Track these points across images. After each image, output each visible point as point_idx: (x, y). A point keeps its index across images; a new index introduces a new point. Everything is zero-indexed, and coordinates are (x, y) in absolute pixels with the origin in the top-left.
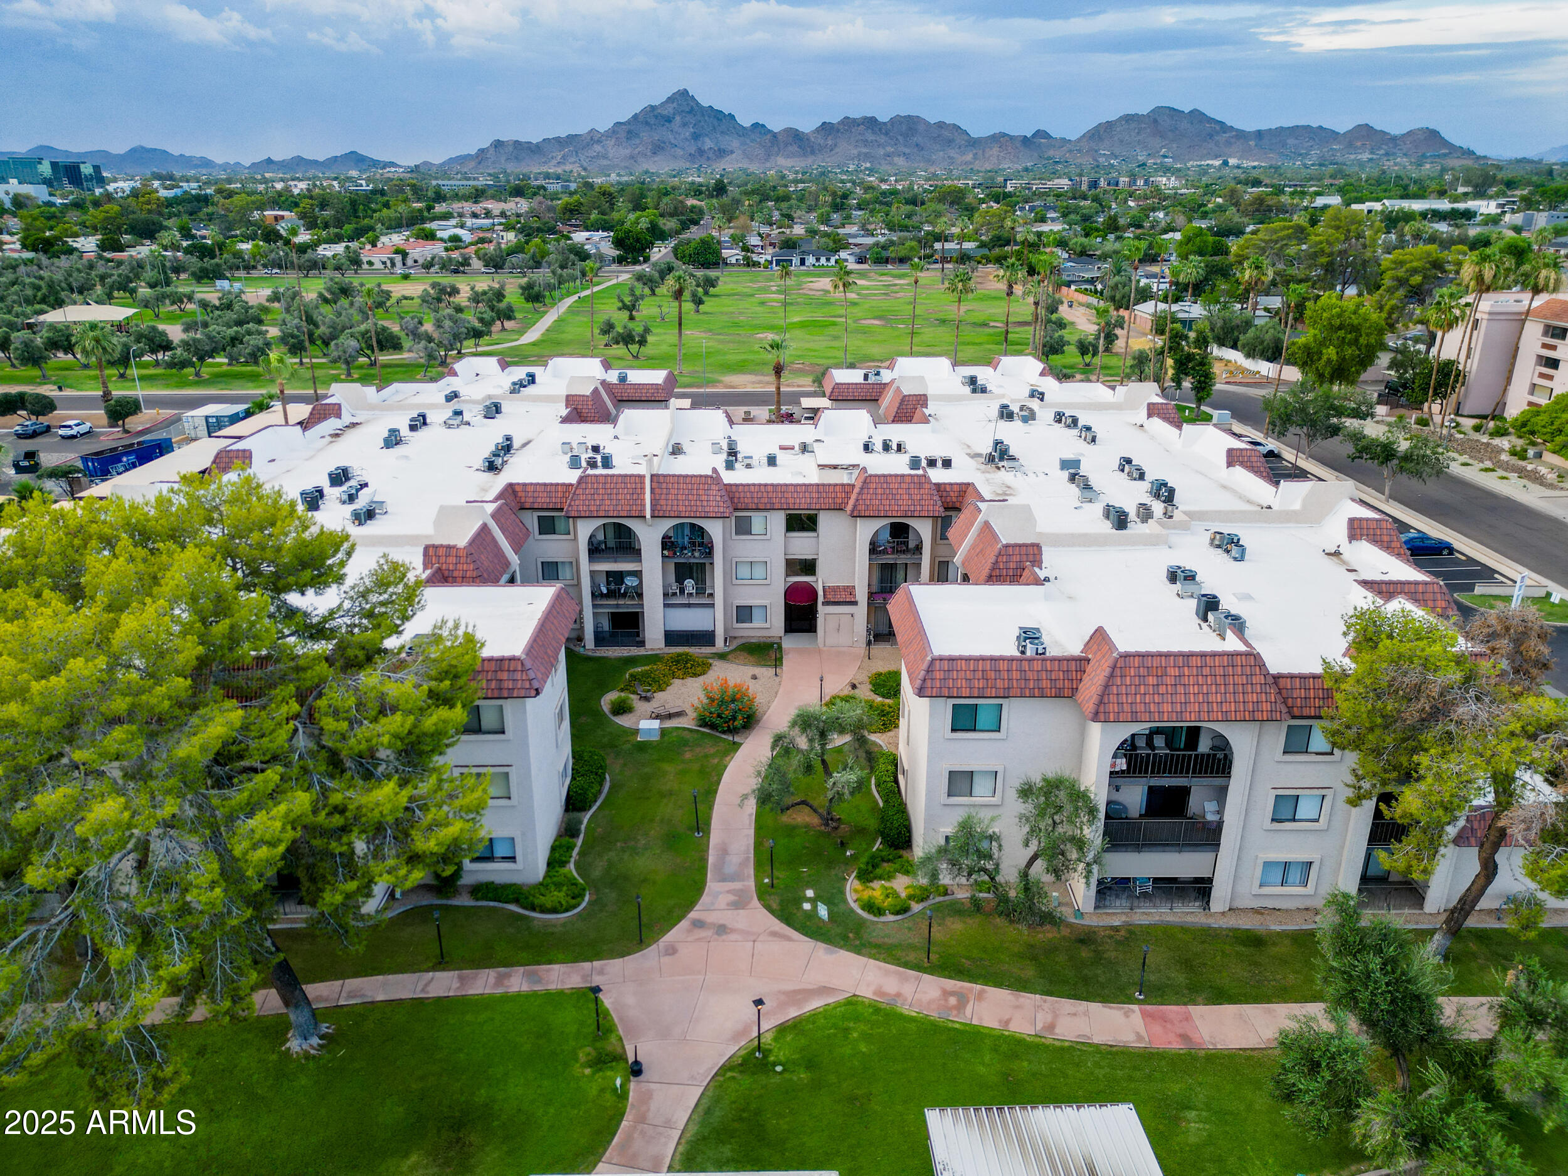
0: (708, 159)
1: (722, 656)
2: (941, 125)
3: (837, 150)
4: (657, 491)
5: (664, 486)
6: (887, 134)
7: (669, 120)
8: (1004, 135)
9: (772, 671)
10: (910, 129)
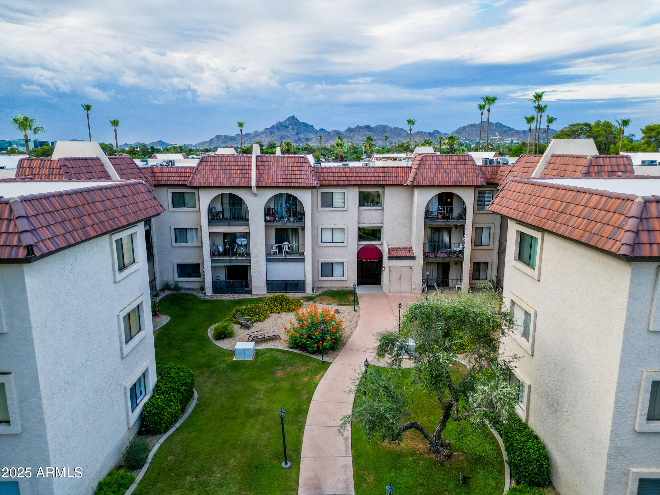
0: (303, 142)
1: (310, 299)
2: (396, 128)
3: (354, 138)
4: (261, 168)
5: (267, 164)
6: (374, 132)
7: (287, 127)
8: (422, 132)
9: (351, 308)
10: (383, 130)
